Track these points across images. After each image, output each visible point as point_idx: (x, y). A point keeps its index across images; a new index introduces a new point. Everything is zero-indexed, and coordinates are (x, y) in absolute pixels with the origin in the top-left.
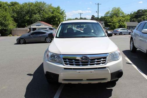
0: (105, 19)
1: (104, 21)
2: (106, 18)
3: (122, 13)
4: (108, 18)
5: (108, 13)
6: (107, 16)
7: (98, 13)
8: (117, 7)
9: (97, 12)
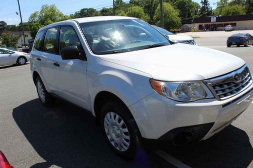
0: (31, 26)
1: (31, 30)
2: (33, 25)
3: (60, 15)
4: (37, 25)
5: (34, 15)
6: (35, 22)
7: (21, 16)
8: (50, 5)
9: (17, 14)
